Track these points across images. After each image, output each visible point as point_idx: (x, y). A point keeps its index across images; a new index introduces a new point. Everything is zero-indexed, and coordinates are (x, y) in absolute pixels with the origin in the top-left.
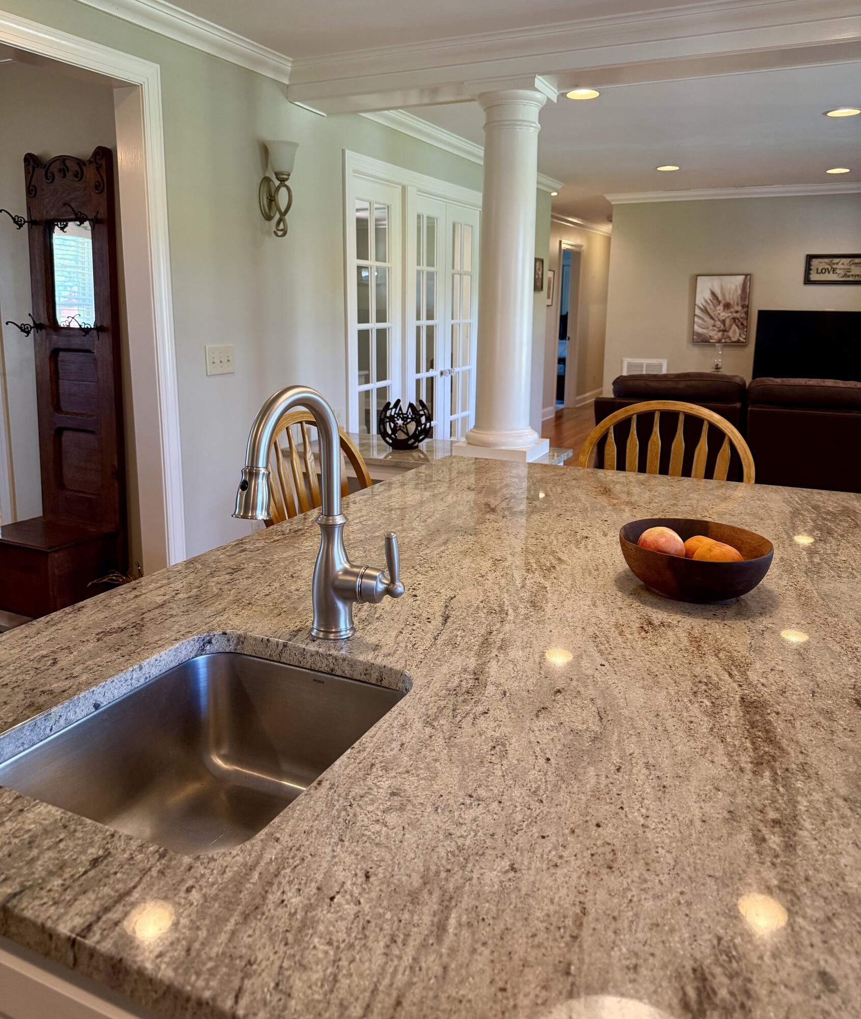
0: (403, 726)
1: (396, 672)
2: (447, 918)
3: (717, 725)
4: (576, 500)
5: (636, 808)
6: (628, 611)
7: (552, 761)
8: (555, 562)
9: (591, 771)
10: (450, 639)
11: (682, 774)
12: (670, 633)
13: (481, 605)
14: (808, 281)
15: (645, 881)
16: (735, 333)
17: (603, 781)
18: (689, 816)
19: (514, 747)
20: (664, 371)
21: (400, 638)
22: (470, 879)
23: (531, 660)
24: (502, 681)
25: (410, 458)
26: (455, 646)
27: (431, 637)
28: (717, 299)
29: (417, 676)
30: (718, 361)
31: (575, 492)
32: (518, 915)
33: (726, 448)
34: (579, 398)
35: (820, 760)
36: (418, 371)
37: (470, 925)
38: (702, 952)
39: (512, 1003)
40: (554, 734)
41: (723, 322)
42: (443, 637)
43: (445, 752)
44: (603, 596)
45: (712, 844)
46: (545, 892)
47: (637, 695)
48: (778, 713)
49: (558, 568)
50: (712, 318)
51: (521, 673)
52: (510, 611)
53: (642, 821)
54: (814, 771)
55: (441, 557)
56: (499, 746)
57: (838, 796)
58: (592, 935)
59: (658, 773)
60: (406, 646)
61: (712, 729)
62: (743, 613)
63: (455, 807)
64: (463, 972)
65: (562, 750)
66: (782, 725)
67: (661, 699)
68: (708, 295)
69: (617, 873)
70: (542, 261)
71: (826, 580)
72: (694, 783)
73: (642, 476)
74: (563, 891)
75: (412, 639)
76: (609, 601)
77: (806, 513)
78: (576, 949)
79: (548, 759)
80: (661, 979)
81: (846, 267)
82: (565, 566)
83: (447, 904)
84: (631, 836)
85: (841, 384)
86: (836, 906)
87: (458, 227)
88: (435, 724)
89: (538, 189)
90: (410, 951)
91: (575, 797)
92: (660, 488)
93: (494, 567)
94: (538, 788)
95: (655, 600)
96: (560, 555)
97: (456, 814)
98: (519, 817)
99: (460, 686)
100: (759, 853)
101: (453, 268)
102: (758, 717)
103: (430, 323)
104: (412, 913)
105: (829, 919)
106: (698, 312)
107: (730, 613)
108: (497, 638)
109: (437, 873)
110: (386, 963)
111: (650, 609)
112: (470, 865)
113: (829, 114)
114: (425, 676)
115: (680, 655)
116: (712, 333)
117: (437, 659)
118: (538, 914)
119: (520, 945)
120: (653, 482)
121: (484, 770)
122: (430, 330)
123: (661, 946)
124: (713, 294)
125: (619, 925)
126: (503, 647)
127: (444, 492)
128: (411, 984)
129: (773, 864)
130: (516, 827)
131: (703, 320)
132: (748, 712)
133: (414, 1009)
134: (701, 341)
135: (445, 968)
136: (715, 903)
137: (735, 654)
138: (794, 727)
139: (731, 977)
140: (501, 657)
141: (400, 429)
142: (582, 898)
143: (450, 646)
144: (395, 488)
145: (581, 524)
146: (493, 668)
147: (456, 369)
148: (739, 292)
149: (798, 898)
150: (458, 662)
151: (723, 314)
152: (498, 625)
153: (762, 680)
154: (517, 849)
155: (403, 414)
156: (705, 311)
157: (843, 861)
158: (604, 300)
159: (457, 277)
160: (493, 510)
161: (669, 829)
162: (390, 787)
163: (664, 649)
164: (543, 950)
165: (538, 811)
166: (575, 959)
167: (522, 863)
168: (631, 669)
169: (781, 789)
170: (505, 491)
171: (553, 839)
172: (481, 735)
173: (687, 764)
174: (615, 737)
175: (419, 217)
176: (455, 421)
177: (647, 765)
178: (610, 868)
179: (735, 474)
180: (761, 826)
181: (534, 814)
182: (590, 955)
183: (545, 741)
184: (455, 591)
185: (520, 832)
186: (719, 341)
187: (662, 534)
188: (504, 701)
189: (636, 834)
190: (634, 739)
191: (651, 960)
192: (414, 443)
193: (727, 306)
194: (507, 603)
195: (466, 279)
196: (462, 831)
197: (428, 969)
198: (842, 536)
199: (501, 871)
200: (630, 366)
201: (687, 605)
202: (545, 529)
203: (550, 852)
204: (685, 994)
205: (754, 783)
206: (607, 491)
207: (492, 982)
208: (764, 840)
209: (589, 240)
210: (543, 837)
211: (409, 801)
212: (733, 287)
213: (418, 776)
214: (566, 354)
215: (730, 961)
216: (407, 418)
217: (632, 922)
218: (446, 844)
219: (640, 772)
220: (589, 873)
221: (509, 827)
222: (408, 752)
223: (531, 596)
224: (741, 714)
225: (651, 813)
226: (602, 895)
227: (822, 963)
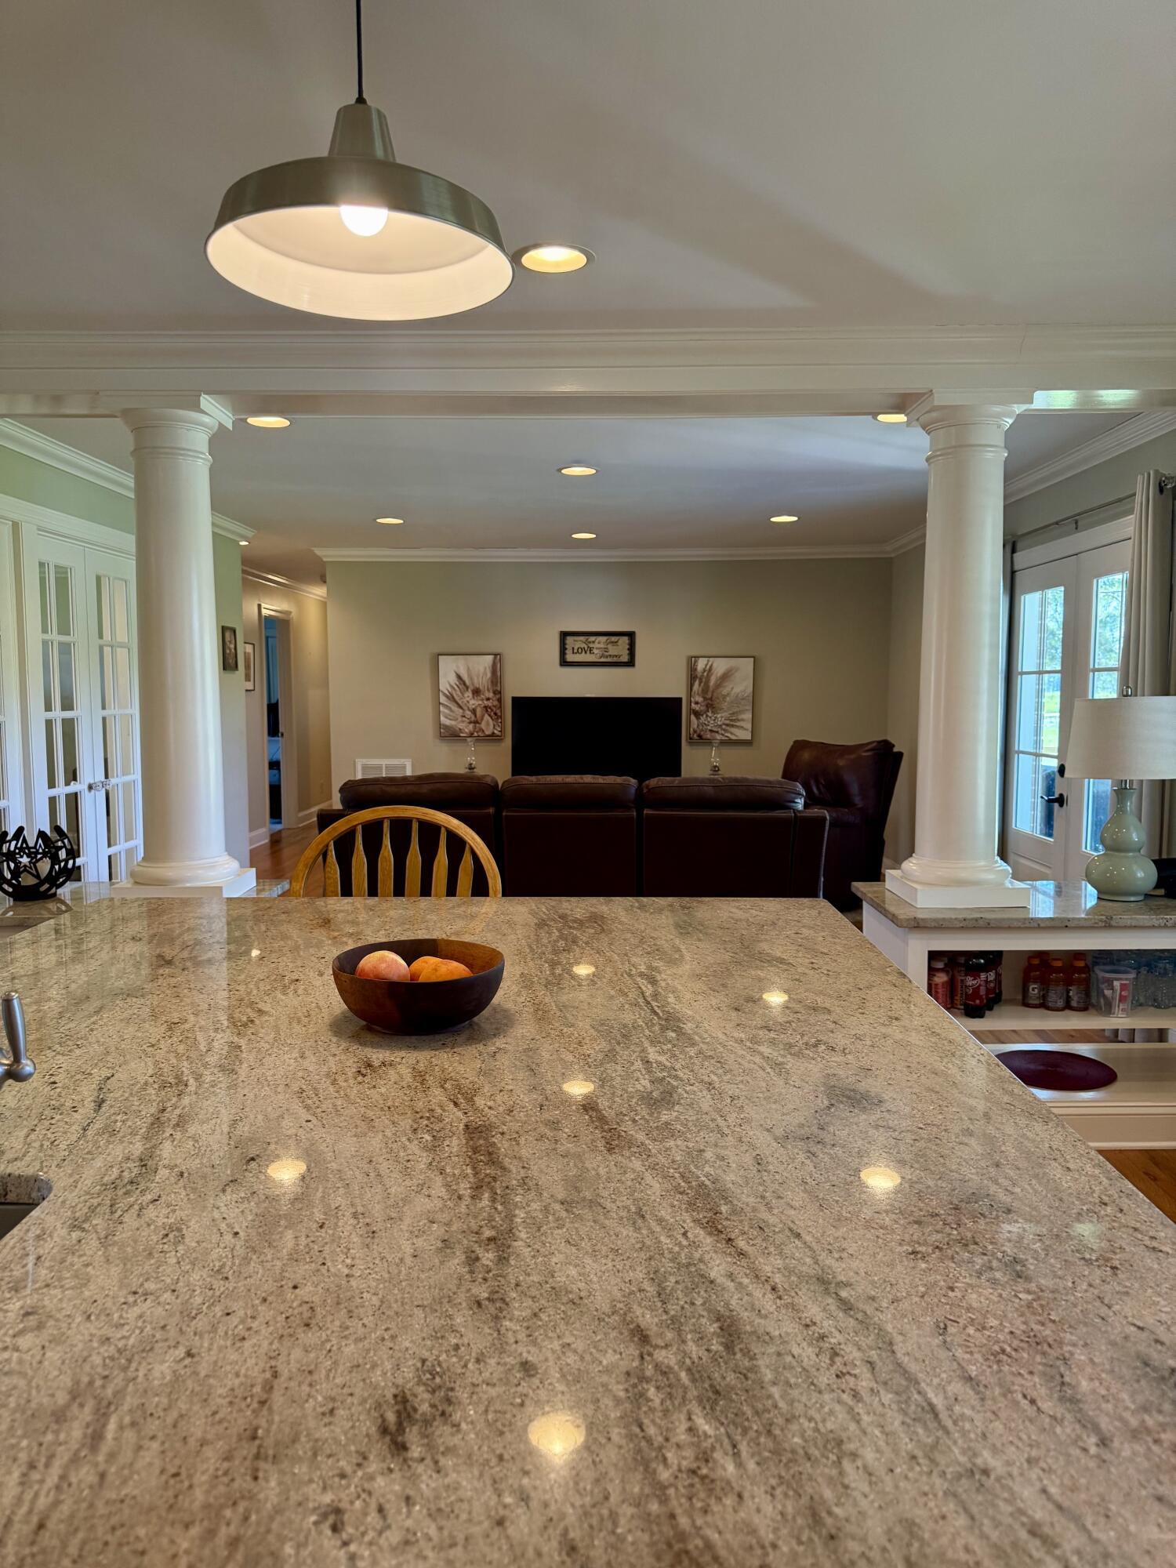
0: (38, 1237)
1: (27, 1179)
2: (104, 1426)
3: (437, 1158)
4: (285, 937)
5: (340, 1260)
6: (343, 1057)
7: (242, 1234)
8: (253, 1015)
9: (289, 1235)
10: (107, 1126)
11: (393, 1215)
12: (392, 1072)
13: (151, 1080)
14: (564, 663)
15: (347, 1328)
16: (488, 725)
17: (303, 1241)
18: (399, 1255)
19: (195, 1229)
20: (409, 773)
21: (33, 1136)
22: (134, 1379)
23: (218, 1131)
24: (178, 1162)
25: (43, 912)
26: (113, 1133)
27: (79, 1129)
28: (464, 684)
29: (59, 1178)
30: (472, 759)
31: (284, 928)
32: (195, 1399)
33: (467, 858)
34: (301, 814)
35: (541, 1171)
36: (52, 784)
37: (133, 1424)
38: (404, 1378)
39: (186, 1484)
40: (242, 1207)
41: (474, 711)
42: (97, 1126)
43: (100, 1253)
44: (314, 1045)
45: (423, 1276)
46: (228, 1368)
47: (348, 1145)
48: (503, 1134)
49: (257, 1022)
50: (460, 707)
51: (203, 1149)
52: (191, 1081)
53: (346, 1271)
54: (534, 1182)
55: (92, 1030)
56: (174, 1233)
57: (556, 1201)
58: (284, 1395)
59: (368, 1220)
60: (42, 1146)
61: (430, 1164)
62: (477, 1036)
63: (114, 1308)
64: (126, 1472)
65: (254, 1221)
66: (506, 1144)
67: (376, 1142)
68: (453, 679)
69: (316, 1328)
70: (234, 631)
71: (566, 991)
72: (407, 1221)
73: (372, 901)
74: (251, 1362)
75: (49, 1135)
76: (321, 1049)
77: (552, 923)
78: (265, 1412)
79: (236, 1234)
80: (359, 1414)
81: (602, 646)
82: (267, 1018)
83: (102, 1413)
84: (333, 1288)
85: (600, 780)
86: (543, 1302)
87: (105, 582)
88: (86, 1226)
89: (214, 534)
90: (55, 1471)
91: (268, 1265)
92: (392, 913)
93: (168, 1033)
94: (222, 1266)
95: (377, 1039)
96: (261, 1006)
97: (116, 1316)
98: (198, 1300)
99: (120, 1177)
100: (471, 1272)
101: (101, 636)
102: (481, 1142)
103: (68, 714)
104: (57, 1433)
105: (535, 1315)
106: (443, 699)
107: (460, 1039)
108: (173, 1116)
109: (91, 1383)
110: (22, 1493)
111: (370, 1050)
112: (134, 1365)
113: (564, 471)
114: (71, 1175)
115: (401, 1093)
116: (461, 726)
117: (88, 1153)
118: (220, 1391)
119: (197, 1427)
120: (385, 905)
121: (152, 1261)
122: (69, 726)
123: (361, 1384)
124: (459, 677)
125: (315, 1377)
126: (181, 1123)
127: (95, 947)
128: (57, 1503)
129: (485, 1279)
130: (194, 1312)
131: (450, 709)
132: (472, 1139)
133: (62, 1526)
134: (450, 735)
135: (102, 1476)
136: (422, 1330)
137: (463, 1081)
138: (518, 1144)
139: (433, 1392)
140: (178, 1135)
141: (25, 870)
142: (273, 1363)
143: (107, 1135)
144: (18, 949)
145: (291, 965)
146: (167, 1150)
147: (113, 781)
148: (489, 675)
149: (507, 1304)
150: (118, 1151)
151: (472, 702)
152: (174, 1099)
153: (489, 1104)
154: (195, 1334)
155: (28, 847)
156: (451, 698)
157: (554, 1260)
158: (325, 683)
159: (107, 650)
160: (169, 963)
161: (376, 1273)
162: (22, 1308)
163: (383, 1090)
164: (225, 1424)
165: (222, 1289)
166: (263, 1423)
167: (202, 1346)
168: (342, 1118)
169: (500, 1207)
170: (186, 937)
171: (241, 1313)
172: (149, 1225)
173: (401, 1204)
174: (319, 1194)
175: (42, 565)
176: (116, 854)
177: (355, 1215)
178: (307, 1325)
179: (480, 888)
180: (476, 1247)
181: (218, 1293)
182: (280, 1414)
183: (232, 1215)
184: (113, 1068)
185: (199, 1317)
186: (471, 735)
187: (382, 960)
188: (181, 1183)
189: (339, 1286)
190: (342, 1191)
191: (349, 1399)
192: (49, 889)
193: (476, 692)
194: (186, 1072)
195: (122, 653)
196: (124, 1332)
197: (80, 1481)
198: (587, 943)
199: (174, 1361)
200: (365, 768)
201: (413, 1039)
202: (243, 977)
203: (236, 1327)
204: (384, 1420)
205: (472, 1207)
206: (326, 923)
207: (162, 1471)
208: (477, 1259)
209: (300, 604)
210: (228, 1314)
211: (51, 1317)
212: (482, 670)
213: (62, 1287)
214: (280, 756)
215: (434, 1378)
216: (37, 853)
217: (330, 1370)
218: (102, 1350)
219: (347, 1222)
220: (282, 1336)
221: (185, 1314)
222: (47, 1264)
223: (220, 1059)
224: (464, 1141)
225: (357, 1261)
226: (297, 1353)
227: (525, 1355)
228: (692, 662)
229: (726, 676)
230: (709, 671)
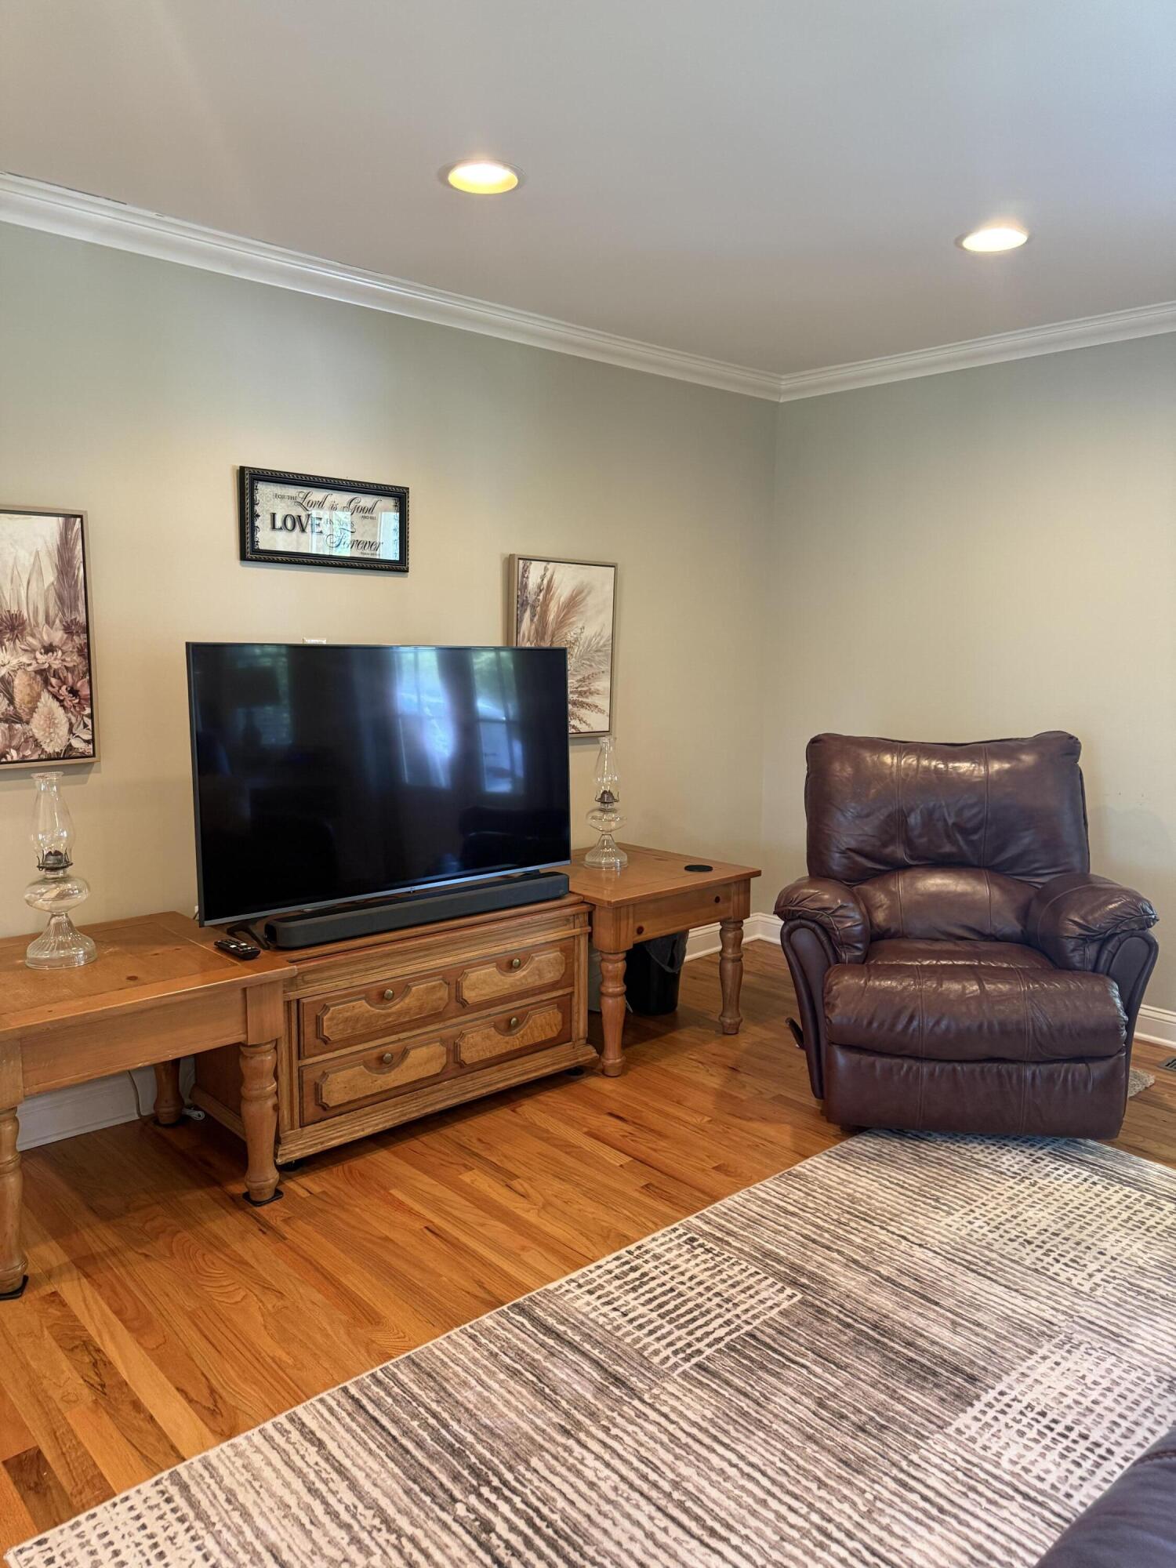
14: (254, 552)
16: (52, 725)
81: (339, 515)
148: (50, 577)
193: (11, 628)
212: (26, 559)
228: (513, 568)
229: (573, 603)
230: (548, 589)
